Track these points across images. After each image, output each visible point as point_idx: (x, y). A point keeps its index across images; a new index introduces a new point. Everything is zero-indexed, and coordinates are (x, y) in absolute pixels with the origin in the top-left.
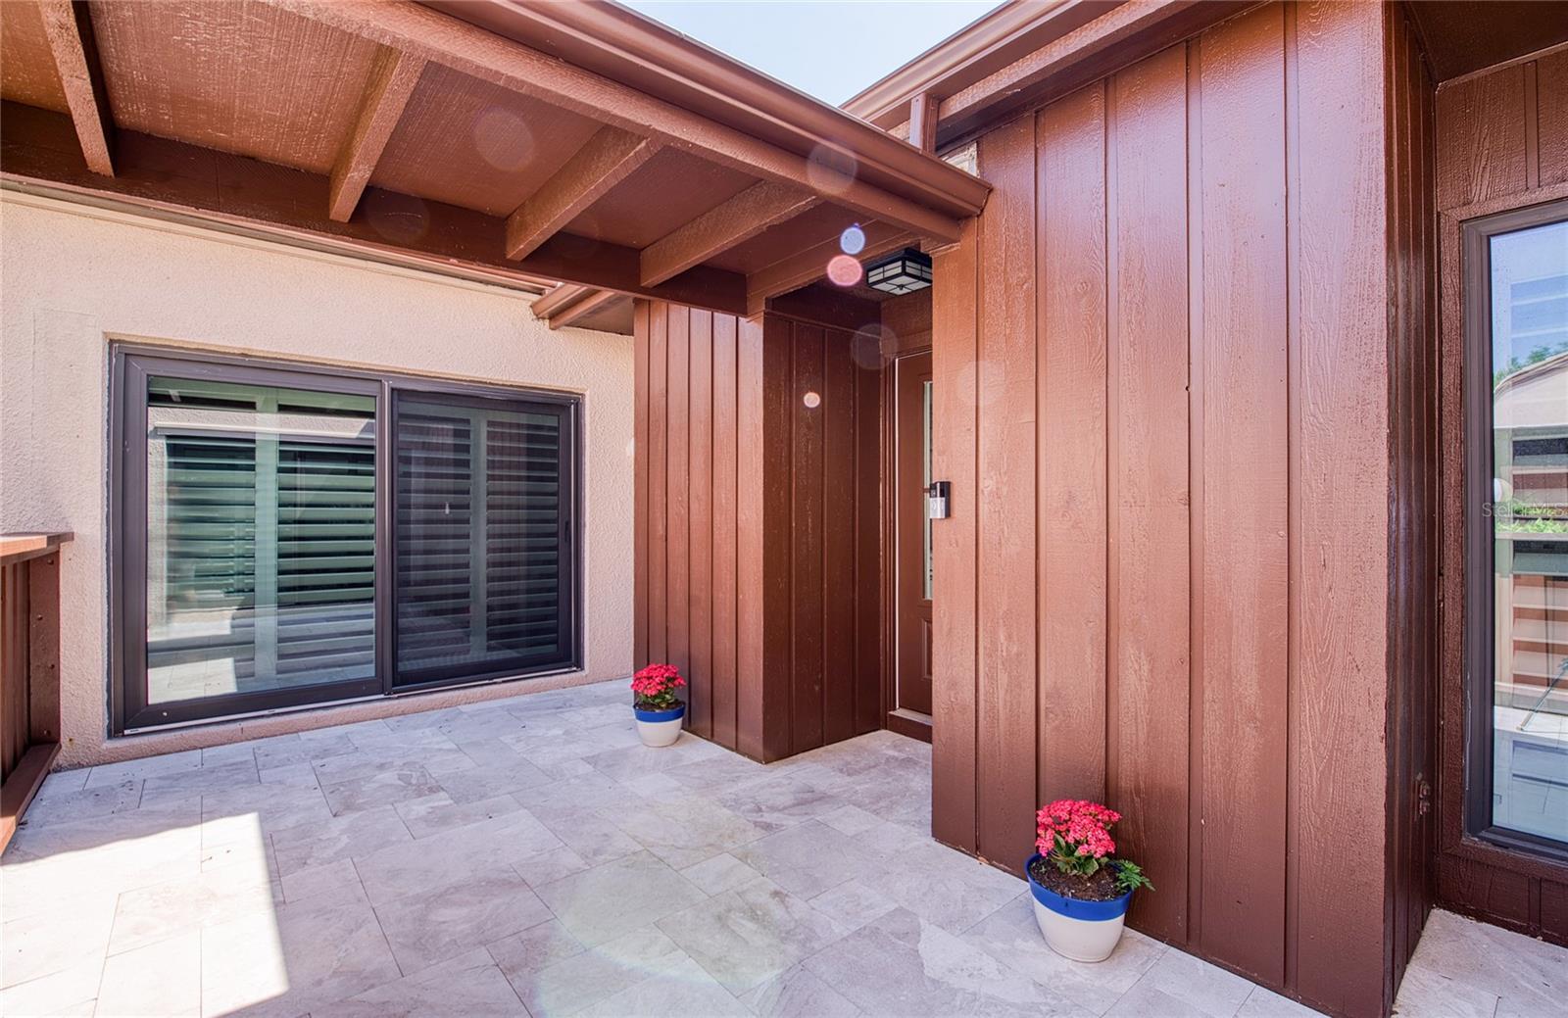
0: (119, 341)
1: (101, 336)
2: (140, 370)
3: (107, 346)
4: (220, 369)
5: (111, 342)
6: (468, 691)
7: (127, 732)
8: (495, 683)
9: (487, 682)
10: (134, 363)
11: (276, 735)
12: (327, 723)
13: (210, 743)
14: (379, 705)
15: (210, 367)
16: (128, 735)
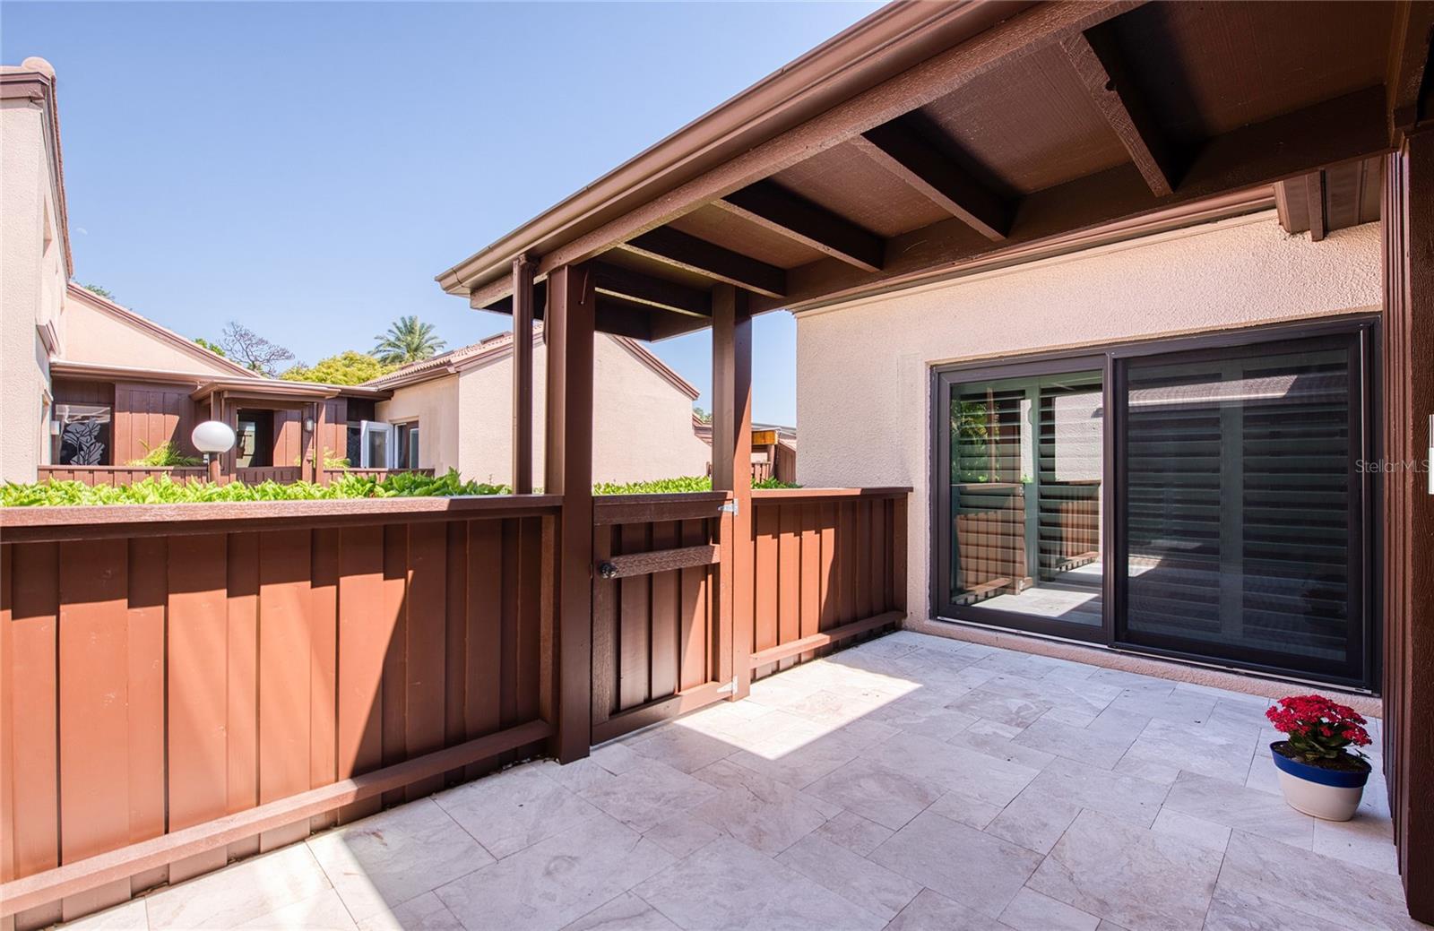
0: (935, 365)
1: (924, 364)
2: (946, 383)
3: (929, 371)
4: (988, 371)
5: (932, 367)
6: (1195, 670)
7: (939, 618)
8: (1235, 673)
9: (1225, 668)
10: (943, 377)
11: (1018, 651)
12: (1055, 654)
13: (978, 640)
14: (1101, 654)
15: (983, 370)
16: (939, 620)
